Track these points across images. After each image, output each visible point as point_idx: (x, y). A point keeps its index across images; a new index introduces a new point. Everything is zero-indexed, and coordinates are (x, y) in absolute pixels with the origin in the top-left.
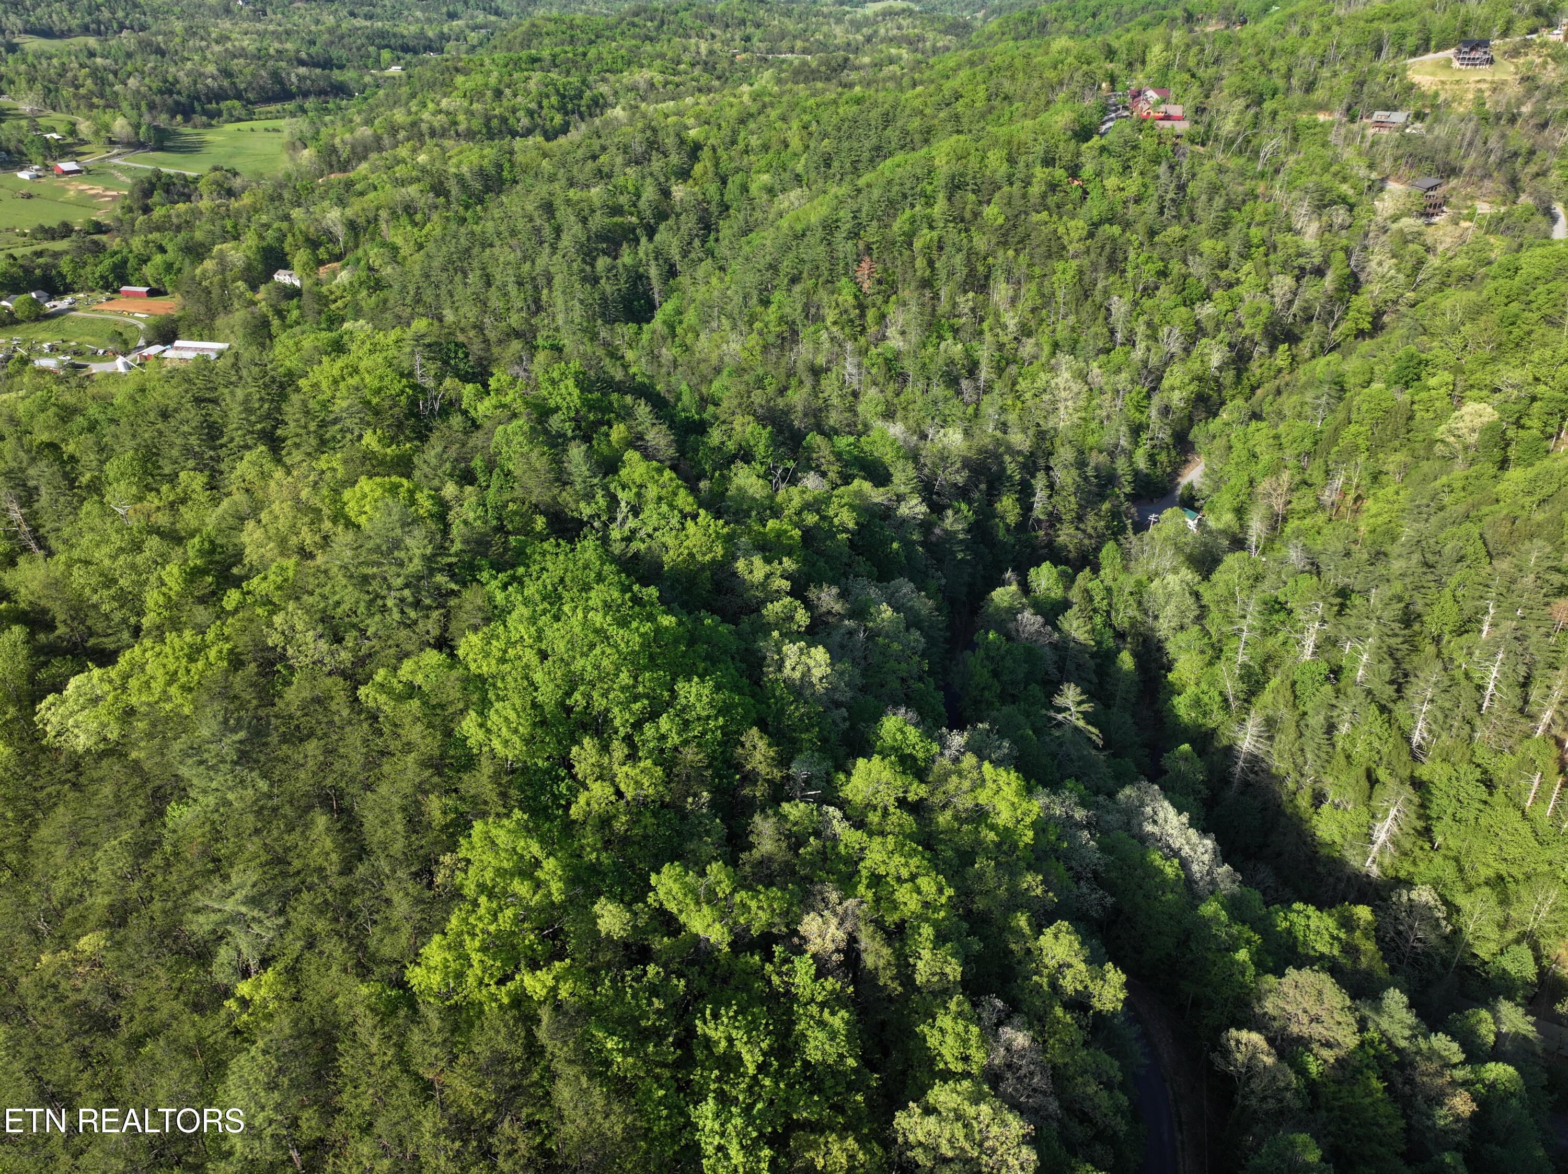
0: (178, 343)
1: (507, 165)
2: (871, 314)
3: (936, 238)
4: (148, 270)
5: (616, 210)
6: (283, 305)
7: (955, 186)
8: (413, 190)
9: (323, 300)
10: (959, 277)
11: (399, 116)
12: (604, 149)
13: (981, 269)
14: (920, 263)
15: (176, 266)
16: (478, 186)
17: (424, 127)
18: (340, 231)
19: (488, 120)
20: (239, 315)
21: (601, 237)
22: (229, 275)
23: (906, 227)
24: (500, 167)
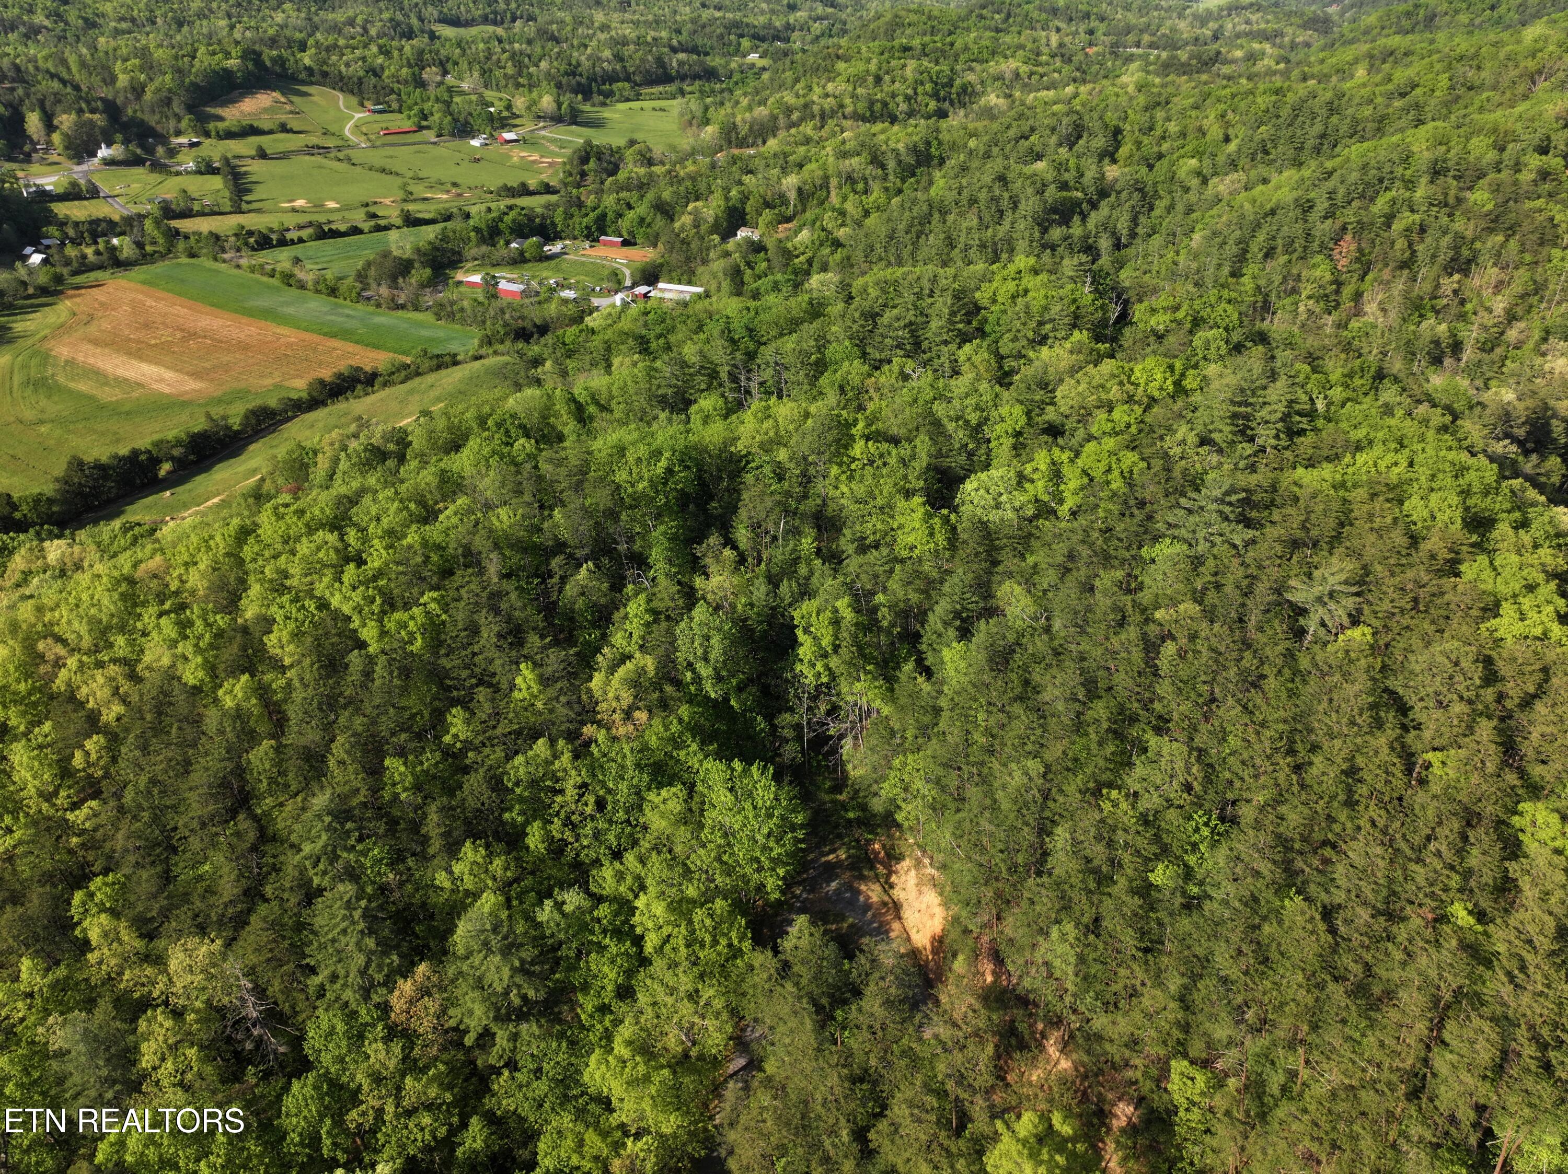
0: (661, 285)
1: (935, 143)
2: (1347, 291)
3: (1418, 221)
4: (624, 224)
5: (1064, 186)
6: (751, 257)
7: (1437, 172)
8: (855, 161)
9: (788, 255)
10: (1442, 259)
11: (789, 98)
12: (1033, 130)
13: (1465, 252)
14: (1401, 244)
15: (648, 220)
16: (911, 160)
17: (816, 108)
18: (792, 195)
19: (872, 103)
20: (718, 265)
21: (1054, 210)
22: (704, 228)
23: (1387, 210)
24: (928, 143)
